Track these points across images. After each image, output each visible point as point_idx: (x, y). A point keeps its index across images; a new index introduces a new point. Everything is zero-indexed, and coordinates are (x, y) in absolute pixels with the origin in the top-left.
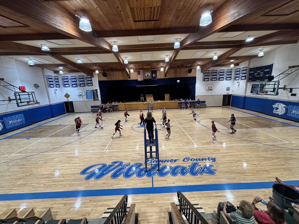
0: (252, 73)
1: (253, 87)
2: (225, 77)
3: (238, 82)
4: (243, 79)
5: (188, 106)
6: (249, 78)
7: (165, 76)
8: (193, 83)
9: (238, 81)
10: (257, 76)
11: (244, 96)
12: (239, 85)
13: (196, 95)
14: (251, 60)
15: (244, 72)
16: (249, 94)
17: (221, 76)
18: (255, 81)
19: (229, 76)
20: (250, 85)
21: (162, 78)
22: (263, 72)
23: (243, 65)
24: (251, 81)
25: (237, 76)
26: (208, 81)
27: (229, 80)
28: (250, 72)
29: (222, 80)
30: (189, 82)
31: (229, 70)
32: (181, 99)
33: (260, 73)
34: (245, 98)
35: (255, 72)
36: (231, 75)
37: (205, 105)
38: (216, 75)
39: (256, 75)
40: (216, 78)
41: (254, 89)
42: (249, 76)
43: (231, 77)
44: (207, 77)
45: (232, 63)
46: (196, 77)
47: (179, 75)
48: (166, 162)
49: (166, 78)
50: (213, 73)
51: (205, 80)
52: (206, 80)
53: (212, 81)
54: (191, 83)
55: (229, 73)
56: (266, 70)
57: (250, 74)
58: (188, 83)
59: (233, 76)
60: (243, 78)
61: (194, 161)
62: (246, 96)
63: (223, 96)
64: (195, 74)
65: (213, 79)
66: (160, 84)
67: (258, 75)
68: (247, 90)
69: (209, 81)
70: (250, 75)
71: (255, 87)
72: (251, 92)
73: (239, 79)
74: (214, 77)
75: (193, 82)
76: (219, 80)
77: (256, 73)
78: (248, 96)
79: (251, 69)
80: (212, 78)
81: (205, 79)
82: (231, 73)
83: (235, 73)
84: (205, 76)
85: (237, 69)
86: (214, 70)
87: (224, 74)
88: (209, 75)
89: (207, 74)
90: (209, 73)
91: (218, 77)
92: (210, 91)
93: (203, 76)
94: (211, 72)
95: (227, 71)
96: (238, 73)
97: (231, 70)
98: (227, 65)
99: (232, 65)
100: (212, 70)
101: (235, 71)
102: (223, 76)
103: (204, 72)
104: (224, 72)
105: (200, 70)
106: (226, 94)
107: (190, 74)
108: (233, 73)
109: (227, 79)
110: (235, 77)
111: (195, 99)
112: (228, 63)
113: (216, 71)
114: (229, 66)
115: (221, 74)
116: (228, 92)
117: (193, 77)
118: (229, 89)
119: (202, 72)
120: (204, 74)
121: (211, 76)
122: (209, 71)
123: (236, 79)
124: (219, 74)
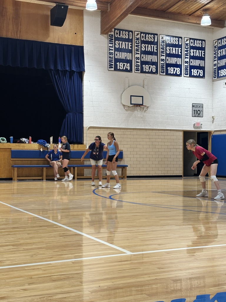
2: (184, 61)
5: (51, 167)
8: (72, 73)
17: (173, 60)
19: (197, 63)
25: (223, 63)
26: (126, 70)
27: (199, 77)
29: (176, 75)
30: (55, 65)
31: (194, 39)
32: (24, 139)
36: (202, 59)
37: (124, 167)
38: (156, 54)
40: (155, 64)
43: (203, 68)
44: (123, 55)
45: (205, 10)
46: (82, 47)
47: (11, 27)
50: (143, 42)
51: (116, 66)
52: (120, 65)
53: (142, 72)
54: (65, 72)
55: (197, 53)
58: (52, 67)
59: (209, 63)
63: (181, 134)
64: (79, 35)
65: (146, 68)
69: (131, 71)
74: (149, 58)
75: (70, 66)
76: (167, 74)
80: (143, 63)
81: (117, 60)
82: (203, 53)
83: (215, 54)
84: (116, 50)
85: (221, 39)
86: (149, 34)
87: (181, 52)
88: (130, 48)
89: (124, 45)
90: (131, 41)
91: (163, 62)
92: (136, 112)
93: (111, 51)
94: (137, 37)
95: (188, 42)
96: (224, 53)
97: (202, 40)
98: (190, 17)
99: (206, 21)
100: (141, 33)
101: (215, 47)
102: (178, 61)
103: (113, 33)
104: (180, 46)
105: (98, 21)
106: (191, 128)
107: (61, 34)
108: (209, 54)
109: (191, 72)
110: (215, 67)
111: (85, 142)
112: (193, 8)
113: (154, 38)
114: (195, 22)
115: (170, 50)
116: (197, 120)
117: (70, 47)
118: (200, 109)
119: (104, 32)
120: (112, 39)
121: (139, 52)
122: (129, 31)
123: (218, 73)
124: (166, 50)
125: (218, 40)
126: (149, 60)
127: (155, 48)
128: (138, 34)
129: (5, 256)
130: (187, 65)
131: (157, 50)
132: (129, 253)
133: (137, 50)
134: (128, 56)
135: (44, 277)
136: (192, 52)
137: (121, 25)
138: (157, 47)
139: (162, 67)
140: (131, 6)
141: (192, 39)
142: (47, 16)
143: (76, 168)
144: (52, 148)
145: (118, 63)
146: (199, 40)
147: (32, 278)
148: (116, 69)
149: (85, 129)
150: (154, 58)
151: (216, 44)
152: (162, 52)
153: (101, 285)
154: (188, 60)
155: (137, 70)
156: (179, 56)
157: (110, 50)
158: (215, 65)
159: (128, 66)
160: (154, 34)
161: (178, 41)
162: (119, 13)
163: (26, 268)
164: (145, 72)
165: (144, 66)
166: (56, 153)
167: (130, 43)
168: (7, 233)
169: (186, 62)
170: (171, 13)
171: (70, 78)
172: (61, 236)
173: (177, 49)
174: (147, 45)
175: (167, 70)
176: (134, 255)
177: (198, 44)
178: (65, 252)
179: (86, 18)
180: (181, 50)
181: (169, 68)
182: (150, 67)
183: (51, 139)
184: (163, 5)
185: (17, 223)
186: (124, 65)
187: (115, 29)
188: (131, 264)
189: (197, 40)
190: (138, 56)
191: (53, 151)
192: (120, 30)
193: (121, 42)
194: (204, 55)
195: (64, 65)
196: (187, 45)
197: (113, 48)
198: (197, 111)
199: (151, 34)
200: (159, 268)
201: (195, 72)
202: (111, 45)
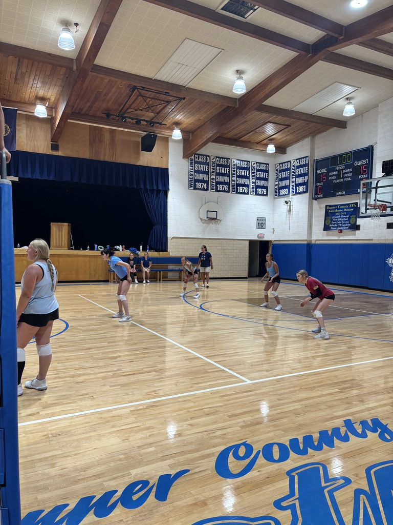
0: (322, 173)
1: (330, 214)
2: (251, 182)
3: (287, 202)
4: (301, 193)
6: (317, 187)
7: (55, 147)
8: (158, 191)
9: (287, 199)
10: (336, 180)
11: (306, 242)
12: (290, 210)
13: (171, 234)
14: (317, 137)
15: (302, 171)
16: (319, 236)
17: (242, 181)
18: (334, 195)
19: (261, 183)
20: (321, 208)
21: (41, 152)
22: (351, 170)
23: (297, 152)
24: (321, 196)
25: (283, 183)
26: (204, 189)
27: (263, 195)
28: (318, 172)
29: (244, 193)
30: (145, 185)
31: (260, 163)
33: (344, 171)
34: (310, 248)
35: (329, 171)
36: (266, 180)
38: (228, 175)
39: (335, 177)
40: (228, 184)
41: (332, 220)
42: (316, 183)
43: (266, 188)
44: (201, 177)
45: (271, 140)
46: (167, 169)
47: (107, 151)
48: (90, 518)
49: (55, 153)
50: (218, 165)
51: (195, 185)
52: (199, 185)
53: (217, 190)
54: (153, 190)
55: (262, 175)
56: (357, 164)
57: (317, 174)
58: (142, 187)
59: (272, 184)
60: (300, 189)
61: (284, 456)
62: (313, 242)
63: (247, 243)
64: (165, 159)
65: (220, 187)
66: (32, 174)
67: (338, 177)
68: (314, 223)
69: (207, 189)
70: (318, 178)
71: (334, 214)
72: (324, 230)
73: (289, 193)
74: (222, 179)
75: (157, 186)
76: (237, 192)
77: (334, 173)
78: (317, 242)
79: (319, 164)
80: (218, 183)
81: (196, 181)
82: (267, 175)
83: (277, 176)
84: (196, 172)
85: (282, 163)
86: (223, 158)
87: (249, 174)
88: (207, 170)
89: (202, 168)
90: (208, 164)
91: (234, 183)
92: (211, 224)
93: (191, 173)
94: (213, 161)
95: (255, 165)
96: (284, 175)
97: (266, 164)
98: (258, 145)
99: (271, 149)
100: (217, 157)
101: (277, 170)
102: (246, 181)
103: (193, 158)
104: (248, 169)
105: (180, 147)
106: (255, 238)
107: (150, 157)
108: (272, 176)
109: (256, 191)
110: (276, 187)
111: (169, 250)
112: (261, 138)
113: (227, 162)
114: (261, 149)
115: (240, 172)
116: (261, 231)
117: (157, 169)
118: (263, 222)
119: (186, 156)
120: (192, 163)
121: (215, 174)
122: (206, 156)
123: (279, 192)
124: (237, 172)
125: (280, 164)
126: (223, 181)
127: (228, 171)
128: (214, 159)
129: (156, 385)
130: (253, 185)
131: (229, 172)
132: (249, 382)
133: (213, 172)
134: (205, 177)
135: (198, 410)
136: (258, 174)
137: (200, 152)
138: (229, 170)
139: (233, 186)
140: (211, 137)
141: (258, 163)
142: (139, 142)
143: (162, 272)
144: (143, 255)
145: (197, 183)
146: (264, 164)
147: (189, 411)
148: (195, 188)
149: (169, 239)
150: (227, 179)
151: (278, 167)
152: (234, 174)
153: (245, 419)
154: (254, 181)
155: (213, 189)
156: (247, 177)
157: (190, 171)
158: (276, 185)
159: (205, 186)
160: (227, 159)
161: (247, 164)
162: (200, 142)
163: (180, 400)
164: (219, 191)
165: (218, 185)
166: (146, 259)
167: (207, 166)
168: (142, 356)
169: (253, 183)
170: (241, 141)
171: (157, 196)
172: (186, 360)
173: (246, 171)
174: (221, 168)
175: (237, 189)
176: (254, 384)
177: (263, 167)
178: (199, 380)
179: (171, 144)
180: (249, 172)
181: (239, 187)
182: (223, 187)
183: (141, 247)
184: (236, 135)
185: (143, 342)
186: (202, 185)
187: (195, 154)
188: (255, 394)
189: (262, 163)
190: (214, 177)
191: (144, 258)
192: (199, 155)
193: (199, 165)
194: (268, 176)
195: (152, 185)
196: (254, 168)
197: (193, 171)
198: (261, 224)
199: (225, 158)
200: (279, 400)
201: (260, 191)
202: (192, 168)
